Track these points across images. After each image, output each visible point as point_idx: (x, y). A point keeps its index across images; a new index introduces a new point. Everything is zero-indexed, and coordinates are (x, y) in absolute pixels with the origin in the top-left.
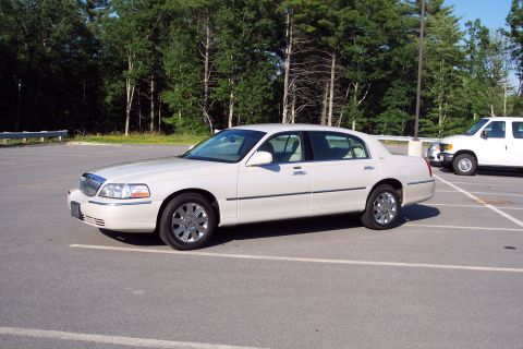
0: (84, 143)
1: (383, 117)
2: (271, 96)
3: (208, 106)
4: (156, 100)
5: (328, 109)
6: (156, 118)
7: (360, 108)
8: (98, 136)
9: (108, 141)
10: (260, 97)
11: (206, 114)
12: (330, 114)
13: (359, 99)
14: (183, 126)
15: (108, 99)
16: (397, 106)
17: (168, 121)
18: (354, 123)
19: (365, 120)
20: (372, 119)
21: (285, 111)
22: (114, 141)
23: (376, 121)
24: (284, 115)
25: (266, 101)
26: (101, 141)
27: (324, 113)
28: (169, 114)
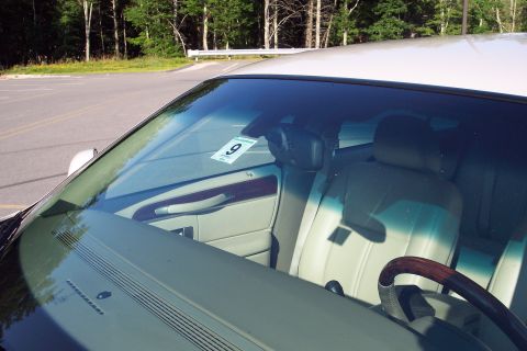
0: (23, 76)
1: (377, 27)
2: (250, 8)
3: (179, 23)
4: (119, 18)
5: (315, 20)
6: (121, 38)
7: (351, 18)
8: (43, 65)
9: (53, 72)
10: (237, 9)
11: (176, 32)
12: (318, 26)
13: (350, 7)
14: (153, 46)
15: (64, 19)
16: (394, 14)
17: (135, 41)
18: (345, 35)
19: (356, 31)
20: (365, 30)
21: (267, 24)
22: (61, 71)
23: (369, 31)
24: (266, 28)
25: (244, 13)
26: (45, 71)
27: (310, 24)
28: (135, 33)
